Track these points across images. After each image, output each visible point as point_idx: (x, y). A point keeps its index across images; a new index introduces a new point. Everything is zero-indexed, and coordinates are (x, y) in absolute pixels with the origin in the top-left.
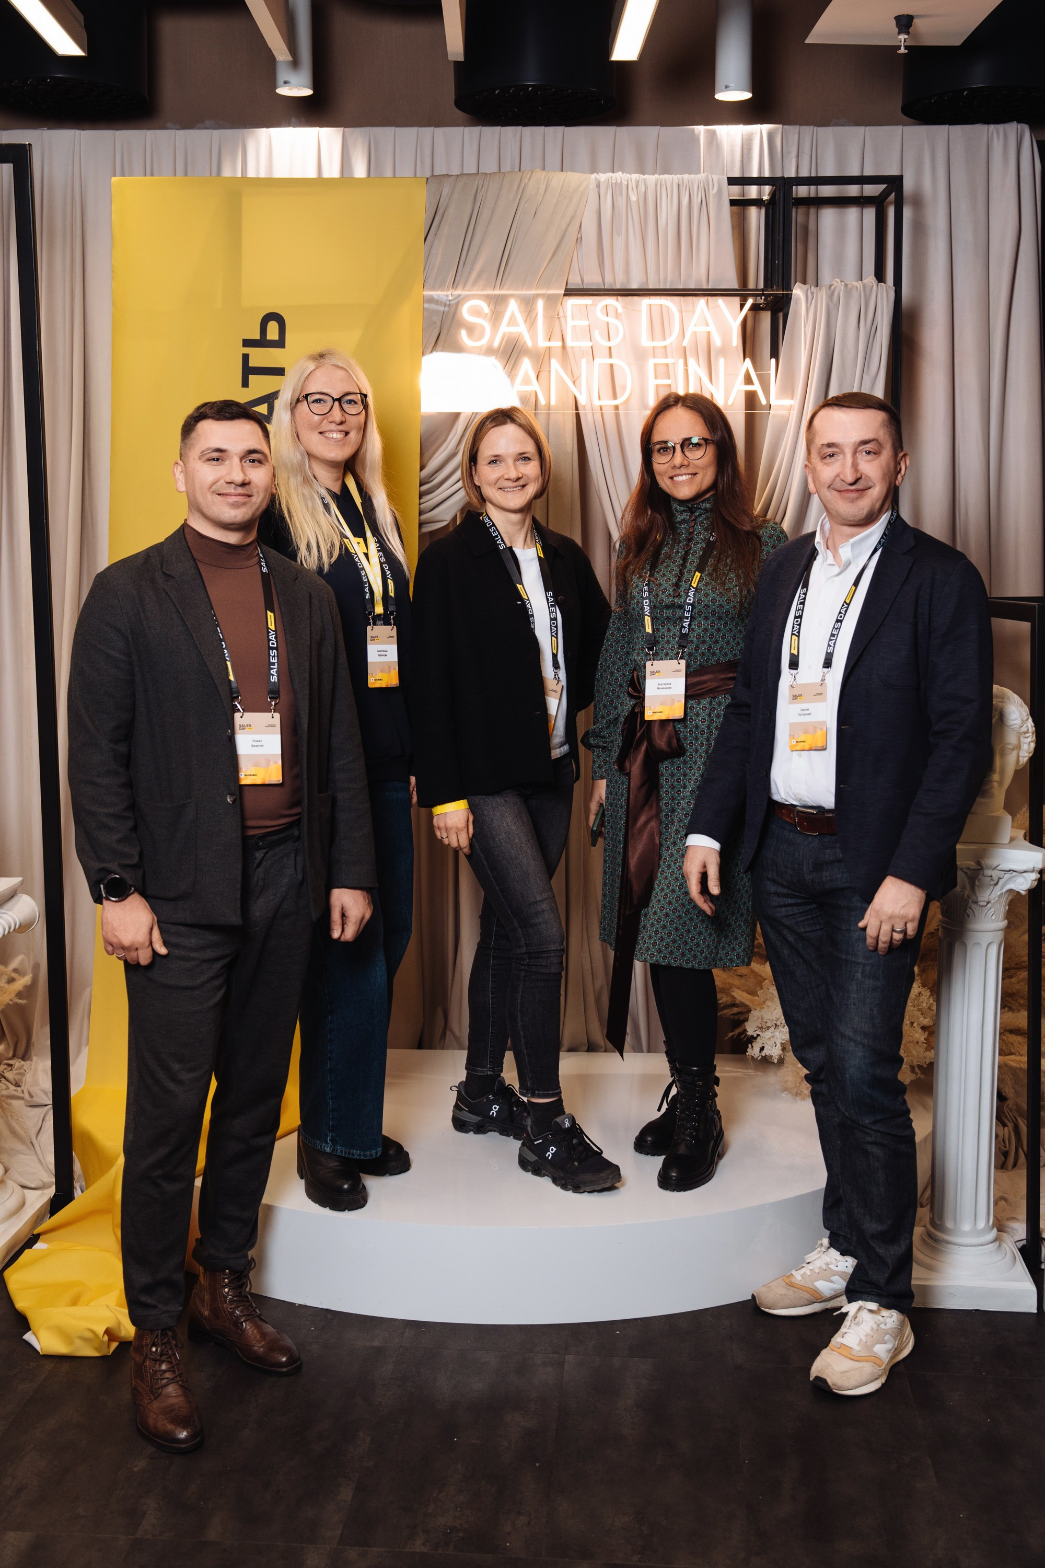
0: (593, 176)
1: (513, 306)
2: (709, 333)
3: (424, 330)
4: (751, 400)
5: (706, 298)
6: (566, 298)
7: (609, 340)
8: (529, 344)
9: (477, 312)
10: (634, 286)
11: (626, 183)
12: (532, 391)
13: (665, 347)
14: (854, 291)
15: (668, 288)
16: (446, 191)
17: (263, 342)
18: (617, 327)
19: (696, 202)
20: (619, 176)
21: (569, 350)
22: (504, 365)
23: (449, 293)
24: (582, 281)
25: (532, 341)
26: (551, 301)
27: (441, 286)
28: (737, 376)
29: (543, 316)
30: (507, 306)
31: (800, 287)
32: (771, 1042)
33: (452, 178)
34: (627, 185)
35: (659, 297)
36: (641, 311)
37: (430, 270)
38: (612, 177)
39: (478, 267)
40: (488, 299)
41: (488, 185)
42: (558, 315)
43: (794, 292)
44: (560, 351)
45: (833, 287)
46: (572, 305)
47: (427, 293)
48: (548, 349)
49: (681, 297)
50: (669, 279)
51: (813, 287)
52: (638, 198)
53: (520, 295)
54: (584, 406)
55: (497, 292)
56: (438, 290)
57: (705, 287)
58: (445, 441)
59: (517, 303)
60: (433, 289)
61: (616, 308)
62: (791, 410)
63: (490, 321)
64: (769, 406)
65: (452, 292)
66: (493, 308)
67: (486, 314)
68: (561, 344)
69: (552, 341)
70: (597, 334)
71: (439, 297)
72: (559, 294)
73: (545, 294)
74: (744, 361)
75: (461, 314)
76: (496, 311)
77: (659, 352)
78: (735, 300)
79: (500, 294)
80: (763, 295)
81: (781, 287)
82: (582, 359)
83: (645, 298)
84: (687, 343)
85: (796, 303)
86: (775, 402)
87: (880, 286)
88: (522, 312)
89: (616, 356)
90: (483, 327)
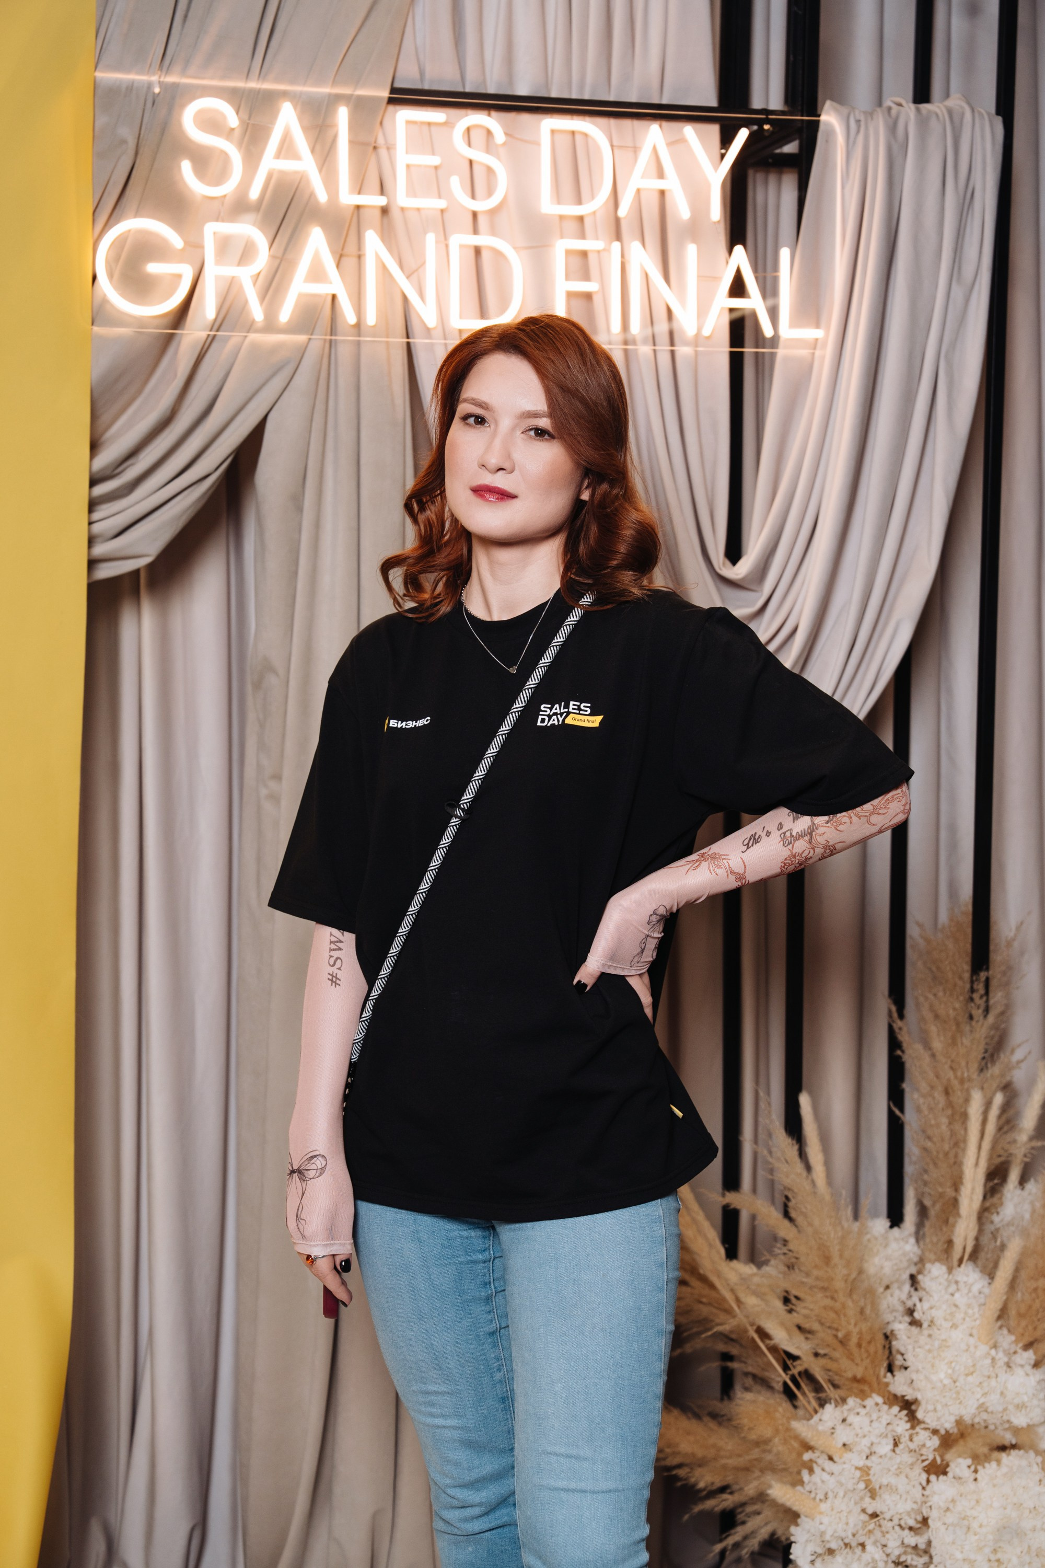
1: (287, 117)
2: (662, 193)
4: (740, 326)
5: (658, 122)
6: (391, 108)
7: (473, 197)
8: (322, 196)
9: (212, 124)
10: (522, 90)
12: (327, 294)
13: (581, 219)
14: (934, 119)
15: (587, 97)
18: (490, 170)
21: (395, 213)
22: (271, 237)
23: (154, 78)
24: (422, 74)
25: (328, 193)
26: (363, 111)
27: (135, 62)
28: (717, 279)
29: (352, 142)
30: (274, 115)
31: (836, 110)
35: (569, 117)
36: (537, 144)
37: (112, 25)
39: (214, 29)
40: (235, 97)
42: (375, 142)
43: (824, 118)
44: (378, 213)
45: (894, 112)
46: (409, 123)
47: (106, 76)
48: (356, 212)
49: (613, 122)
50: (588, 80)
51: (857, 112)
53: (301, 93)
54: (428, 330)
55: (253, 84)
56: (128, 71)
57: (656, 101)
58: (139, 392)
59: (295, 109)
60: (118, 67)
61: (489, 133)
62: (815, 348)
63: (239, 146)
64: (774, 341)
65: (160, 77)
66: (246, 117)
67: (233, 129)
68: (382, 201)
69: (363, 194)
70: (456, 186)
71: (132, 86)
72: (378, 99)
73: (352, 95)
74: (730, 251)
75: (180, 125)
76: (253, 125)
77: (571, 226)
78: (714, 130)
79: (258, 91)
80: (768, 121)
81: (800, 108)
82: (425, 233)
83: (549, 116)
84: (622, 212)
85: (827, 141)
86: (787, 332)
87: (977, 115)
88: (305, 129)
89: (493, 232)
90: (225, 156)
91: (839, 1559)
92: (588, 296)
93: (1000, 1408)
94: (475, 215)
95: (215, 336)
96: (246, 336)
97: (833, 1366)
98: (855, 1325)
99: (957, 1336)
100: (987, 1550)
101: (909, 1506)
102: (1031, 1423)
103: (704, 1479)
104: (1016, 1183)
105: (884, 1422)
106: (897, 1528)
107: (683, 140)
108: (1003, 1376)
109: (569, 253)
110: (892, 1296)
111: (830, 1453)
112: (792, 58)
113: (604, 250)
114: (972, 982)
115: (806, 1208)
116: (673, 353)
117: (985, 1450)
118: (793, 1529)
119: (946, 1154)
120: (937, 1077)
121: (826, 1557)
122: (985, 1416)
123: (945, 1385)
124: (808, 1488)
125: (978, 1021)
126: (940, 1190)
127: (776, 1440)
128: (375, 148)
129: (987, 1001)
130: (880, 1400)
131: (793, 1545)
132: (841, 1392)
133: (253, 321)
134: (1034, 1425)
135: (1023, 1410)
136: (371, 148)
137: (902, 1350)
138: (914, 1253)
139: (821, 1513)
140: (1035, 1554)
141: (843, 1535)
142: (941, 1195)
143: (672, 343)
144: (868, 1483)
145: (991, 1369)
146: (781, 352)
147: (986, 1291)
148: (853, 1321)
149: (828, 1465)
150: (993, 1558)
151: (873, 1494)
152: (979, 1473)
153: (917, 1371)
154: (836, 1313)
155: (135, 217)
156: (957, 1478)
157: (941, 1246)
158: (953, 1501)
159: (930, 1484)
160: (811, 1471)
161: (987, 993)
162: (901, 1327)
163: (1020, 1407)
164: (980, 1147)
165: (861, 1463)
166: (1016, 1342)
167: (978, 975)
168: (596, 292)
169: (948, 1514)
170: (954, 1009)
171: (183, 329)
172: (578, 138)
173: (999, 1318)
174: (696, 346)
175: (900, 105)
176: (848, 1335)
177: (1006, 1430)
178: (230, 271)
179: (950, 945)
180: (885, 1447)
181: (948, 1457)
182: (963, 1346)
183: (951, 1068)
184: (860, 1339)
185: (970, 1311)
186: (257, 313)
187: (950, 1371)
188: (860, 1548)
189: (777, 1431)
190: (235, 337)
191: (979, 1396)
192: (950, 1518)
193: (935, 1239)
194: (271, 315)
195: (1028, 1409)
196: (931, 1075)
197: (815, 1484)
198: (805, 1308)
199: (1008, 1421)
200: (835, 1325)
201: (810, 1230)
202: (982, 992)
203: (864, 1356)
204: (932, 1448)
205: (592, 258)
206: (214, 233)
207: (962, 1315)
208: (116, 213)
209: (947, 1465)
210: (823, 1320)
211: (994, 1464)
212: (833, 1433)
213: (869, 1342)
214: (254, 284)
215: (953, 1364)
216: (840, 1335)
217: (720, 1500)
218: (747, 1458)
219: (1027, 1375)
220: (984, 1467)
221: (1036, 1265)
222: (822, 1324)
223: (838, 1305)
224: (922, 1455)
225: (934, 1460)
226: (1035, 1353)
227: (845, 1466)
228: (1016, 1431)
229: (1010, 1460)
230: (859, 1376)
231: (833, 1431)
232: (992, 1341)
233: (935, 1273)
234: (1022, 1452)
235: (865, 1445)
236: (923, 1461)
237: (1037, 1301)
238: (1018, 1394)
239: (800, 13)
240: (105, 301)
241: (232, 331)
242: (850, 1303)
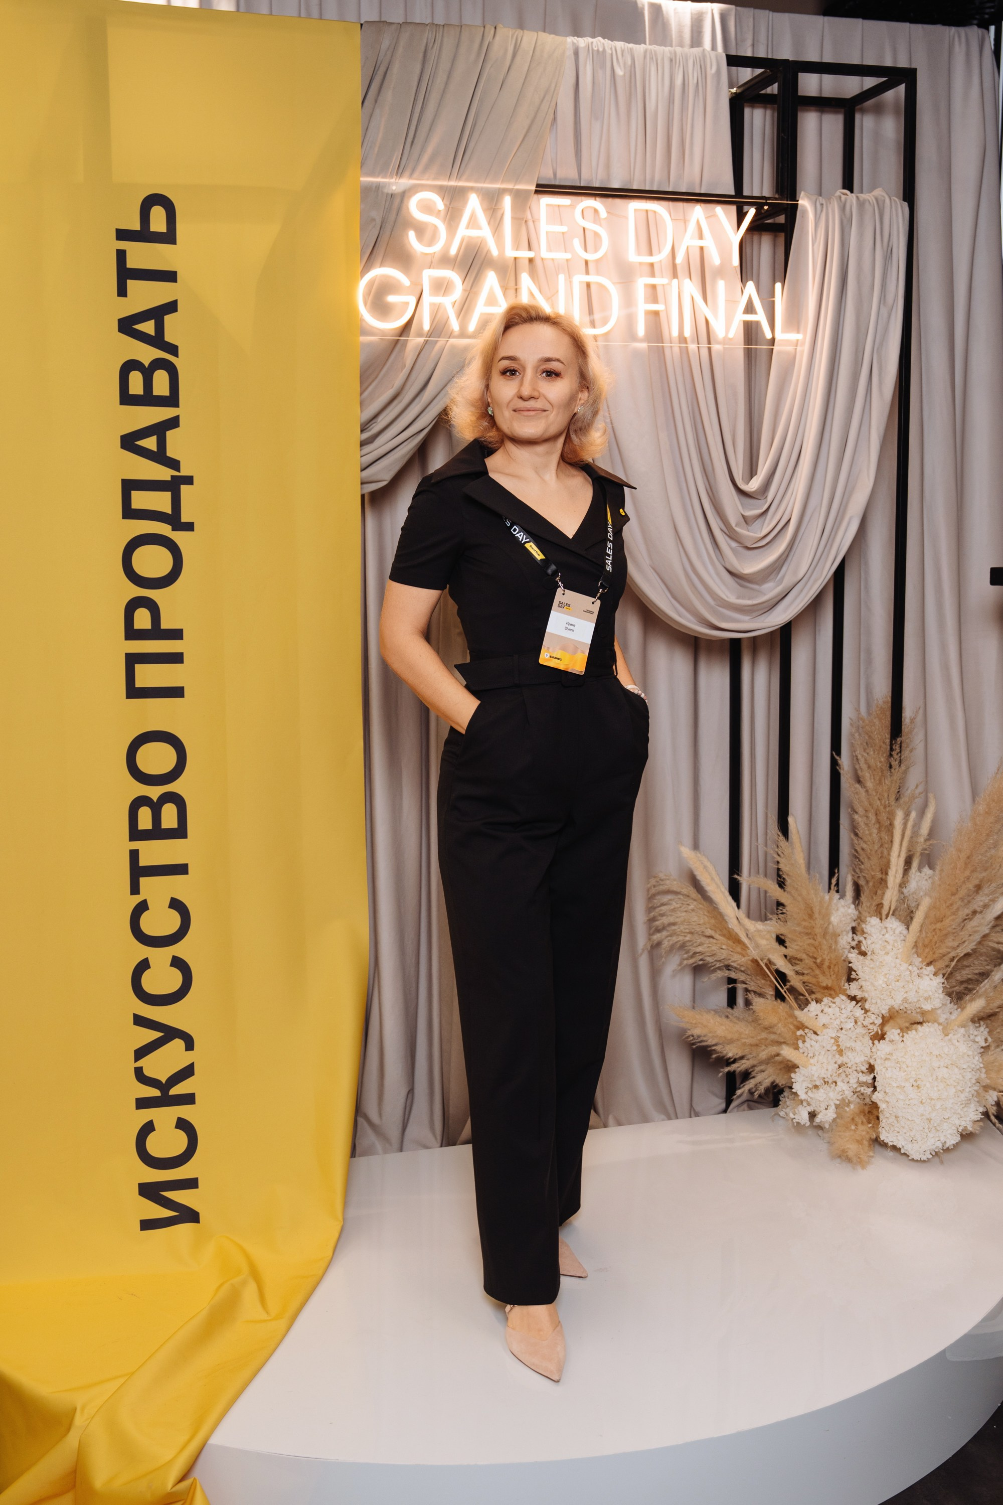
0: (570, 40)
1: (474, 203)
3: (362, 229)
4: (751, 332)
5: (700, 204)
6: (536, 196)
7: (586, 250)
8: (495, 252)
9: (427, 208)
10: (616, 185)
11: (610, 52)
13: (652, 265)
15: (655, 189)
16: (386, 43)
17: (144, 235)
18: (596, 234)
19: (692, 82)
20: (599, 42)
21: (538, 262)
22: (464, 278)
23: (393, 180)
24: (555, 175)
25: (499, 250)
26: (520, 199)
27: (383, 170)
28: (736, 302)
29: (511, 217)
30: (465, 202)
31: (808, 198)
32: (823, 1106)
33: (394, 27)
34: (612, 55)
35: (644, 201)
36: (626, 218)
37: (368, 148)
38: (592, 43)
39: (430, 150)
40: (442, 191)
41: (442, 40)
42: (528, 217)
43: (800, 202)
44: (527, 262)
45: (843, 199)
46: (547, 205)
47: (367, 180)
48: (515, 261)
49: (671, 204)
50: (657, 177)
51: (821, 198)
52: (625, 73)
53: (482, 188)
55: (453, 183)
56: (378, 176)
57: (697, 191)
58: (376, 377)
59: (478, 197)
60: (372, 174)
61: (596, 211)
62: (797, 346)
63: (444, 221)
64: (773, 341)
65: (396, 179)
66: (448, 203)
67: (440, 211)
68: (531, 254)
69: (519, 250)
70: (577, 244)
71: (379, 186)
72: (530, 191)
73: (513, 189)
74: (745, 286)
75: (408, 209)
76: (452, 208)
77: (647, 269)
78: (733, 208)
79: (457, 186)
80: (766, 204)
81: (786, 196)
82: (557, 275)
83: (632, 200)
84: (679, 260)
85: (803, 217)
86: (779, 336)
87: (892, 200)
88: (485, 210)
89: (598, 273)
90: (436, 228)
91: (821, 1090)
92: (656, 313)
93: (916, 1001)
94: (586, 262)
95: (428, 340)
96: (448, 340)
97: (813, 980)
98: (827, 955)
99: (888, 959)
100: (912, 1080)
101: (863, 1058)
102: (934, 1008)
103: (731, 1052)
104: (917, 868)
105: (849, 1010)
106: (855, 1072)
107: (715, 215)
108: (917, 981)
109: (646, 285)
110: (842, 939)
111: (815, 1030)
112: (780, 165)
113: (668, 284)
114: (891, 745)
115: (798, 885)
116: (709, 349)
117: (907, 1025)
118: (793, 1075)
119: (876, 851)
120: (870, 805)
121: (814, 1090)
122: (906, 1005)
123: (883, 988)
124: (801, 1051)
125: (895, 769)
126: (873, 873)
127: (780, 1025)
128: (526, 221)
129: (900, 757)
130: (844, 997)
131: (794, 1083)
132: (818, 996)
133: (452, 331)
134: (936, 1009)
135: (929, 1001)
136: (524, 221)
137: (855, 968)
138: (853, 914)
139: (811, 1064)
140: (940, 1081)
141: (825, 1076)
142: (873, 877)
143: (709, 343)
144: (838, 1046)
145: (910, 977)
146: (776, 348)
147: (905, 932)
148: (826, 953)
149: (814, 1036)
150: (915, 1084)
151: (841, 1052)
152: (905, 1037)
153: (866, 980)
154: (815, 948)
155: (380, 267)
156: (892, 1041)
157: (874, 908)
158: (891, 1054)
159: (875, 1046)
160: (804, 1042)
161: (900, 752)
162: (853, 956)
163: (927, 999)
164: (901, 845)
165: (834, 1035)
166: (922, 962)
167: (897, 740)
168: (662, 311)
169: (886, 1062)
170: (881, 762)
171: (408, 337)
172: (650, 214)
173: (913, 948)
174: (724, 345)
175: (847, 195)
176: (823, 961)
177: (917, 1013)
178: (438, 300)
179: (877, 722)
180: (850, 1024)
181: (886, 1029)
182: (893, 965)
183: (879, 799)
184: (830, 963)
185: (896, 944)
186: (455, 325)
187: (885, 980)
188: (834, 1084)
189: (780, 1020)
190: (441, 342)
191: (903, 993)
192: (888, 1064)
193: (868, 904)
194: (463, 326)
195: (932, 1000)
196: (866, 803)
197: (807, 1048)
198: (797, 945)
199: (919, 1007)
200: (815, 956)
201: (799, 899)
202: (899, 751)
203: (833, 973)
204: (877, 1025)
205: (659, 289)
206: (429, 276)
207: (891, 947)
208: (368, 264)
209: (885, 1034)
210: (808, 953)
211: (914, 1032)
212: (816, 1018)
213: (835, 965)
214: (453, 307)
215: (887, 976)
216: (818, 961)
217: (741, 1064)
218: (759, 1038)
219: (931, 979)
220: (907, 1034)
221: (935, 915)
222: (808, 955)
223: (816, 943)
224: (869, 1029)
225: (877, 1032)
226: (934, 968)
227: (825, 1037)
228: (923, 1013)
229: (923, 1030)
230: (829, 985)
231: (817, 1017)
232: (909, 961)
233: (873, 924)
234: (930, 1024)
235: (837, 1024)
236: (869, 1033)
237: (935, 936)
238: (926, 991)
239: (785, 137)
240: (362, 320)
241: (439, 338)
242: (825, 942)
